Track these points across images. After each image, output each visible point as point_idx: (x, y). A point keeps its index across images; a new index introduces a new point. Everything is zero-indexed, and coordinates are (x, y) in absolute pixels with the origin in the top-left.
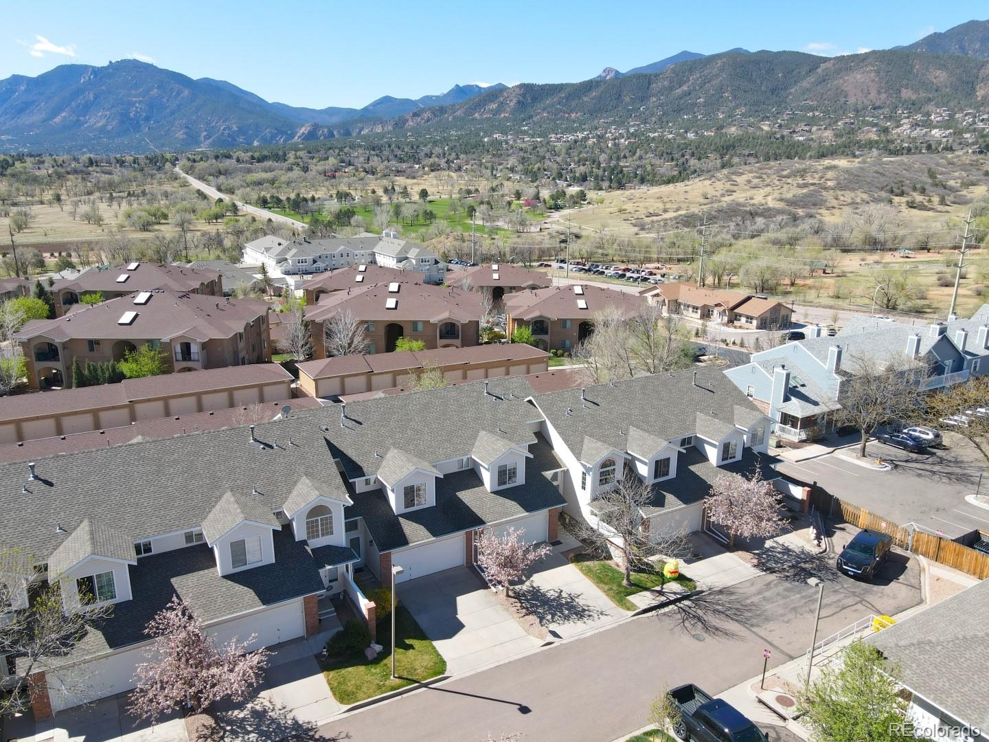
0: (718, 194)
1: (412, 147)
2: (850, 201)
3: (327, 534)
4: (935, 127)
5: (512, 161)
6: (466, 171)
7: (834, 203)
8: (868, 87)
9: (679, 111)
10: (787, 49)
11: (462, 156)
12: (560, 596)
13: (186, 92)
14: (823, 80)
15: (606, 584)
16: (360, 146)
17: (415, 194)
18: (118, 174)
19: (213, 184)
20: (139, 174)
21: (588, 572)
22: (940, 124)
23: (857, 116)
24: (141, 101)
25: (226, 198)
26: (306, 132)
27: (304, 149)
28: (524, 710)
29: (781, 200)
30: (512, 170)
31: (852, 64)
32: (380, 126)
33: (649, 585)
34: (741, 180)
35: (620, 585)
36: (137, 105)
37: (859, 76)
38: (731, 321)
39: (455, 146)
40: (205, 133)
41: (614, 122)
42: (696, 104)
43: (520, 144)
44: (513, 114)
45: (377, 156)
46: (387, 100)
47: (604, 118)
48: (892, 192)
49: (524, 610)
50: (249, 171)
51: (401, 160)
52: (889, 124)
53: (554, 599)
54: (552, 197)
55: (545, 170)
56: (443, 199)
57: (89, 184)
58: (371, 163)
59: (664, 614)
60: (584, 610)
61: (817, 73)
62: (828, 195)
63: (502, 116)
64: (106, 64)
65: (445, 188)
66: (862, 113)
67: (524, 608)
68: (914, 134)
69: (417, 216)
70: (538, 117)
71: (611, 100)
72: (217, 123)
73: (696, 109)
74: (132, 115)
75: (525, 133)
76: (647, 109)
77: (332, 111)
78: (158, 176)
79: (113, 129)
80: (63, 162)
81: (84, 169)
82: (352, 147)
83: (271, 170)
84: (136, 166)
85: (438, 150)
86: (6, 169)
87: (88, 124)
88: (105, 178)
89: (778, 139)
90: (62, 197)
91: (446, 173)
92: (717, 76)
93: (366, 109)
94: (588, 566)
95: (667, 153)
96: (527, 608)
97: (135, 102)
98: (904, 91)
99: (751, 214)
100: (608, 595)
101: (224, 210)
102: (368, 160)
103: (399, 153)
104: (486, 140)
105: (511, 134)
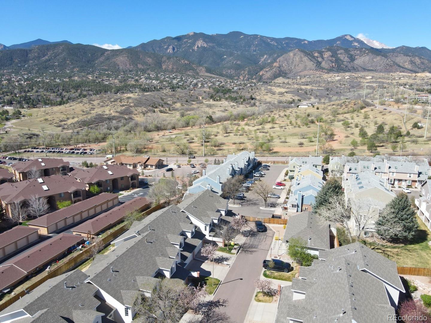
0: (88, 110)
2: (141, 111)
4: (153, 80)
7: (136, 112)
8: (126, 63)
9: (46, 68)
10: (90, 44)
14: (108, 59)
22: (154, 78)
23: (124, 74)
28: (241, 279)
29: (117, 112)
31: (118, 53)
33: (232, 248)
34: (95, 103)
37: (121, 58)
38: (145, 168)
41: (13, 72)
42: (54, 65)
47: (6, 70)
48: (153, 107)
52: (137, 78)
59: (240, 253)
60: (227, 258)
61: (105, 56)
62: (133, 109)
66: (126, 73)
68: (148, 82)
71: (8, 61)
73: (55, 67)
76: (29, 66)
89: (97, 83)
92: (61, 53)
95: (50, 89)
98: (139, 65)
99: (108, 119)
100: (227, 253)
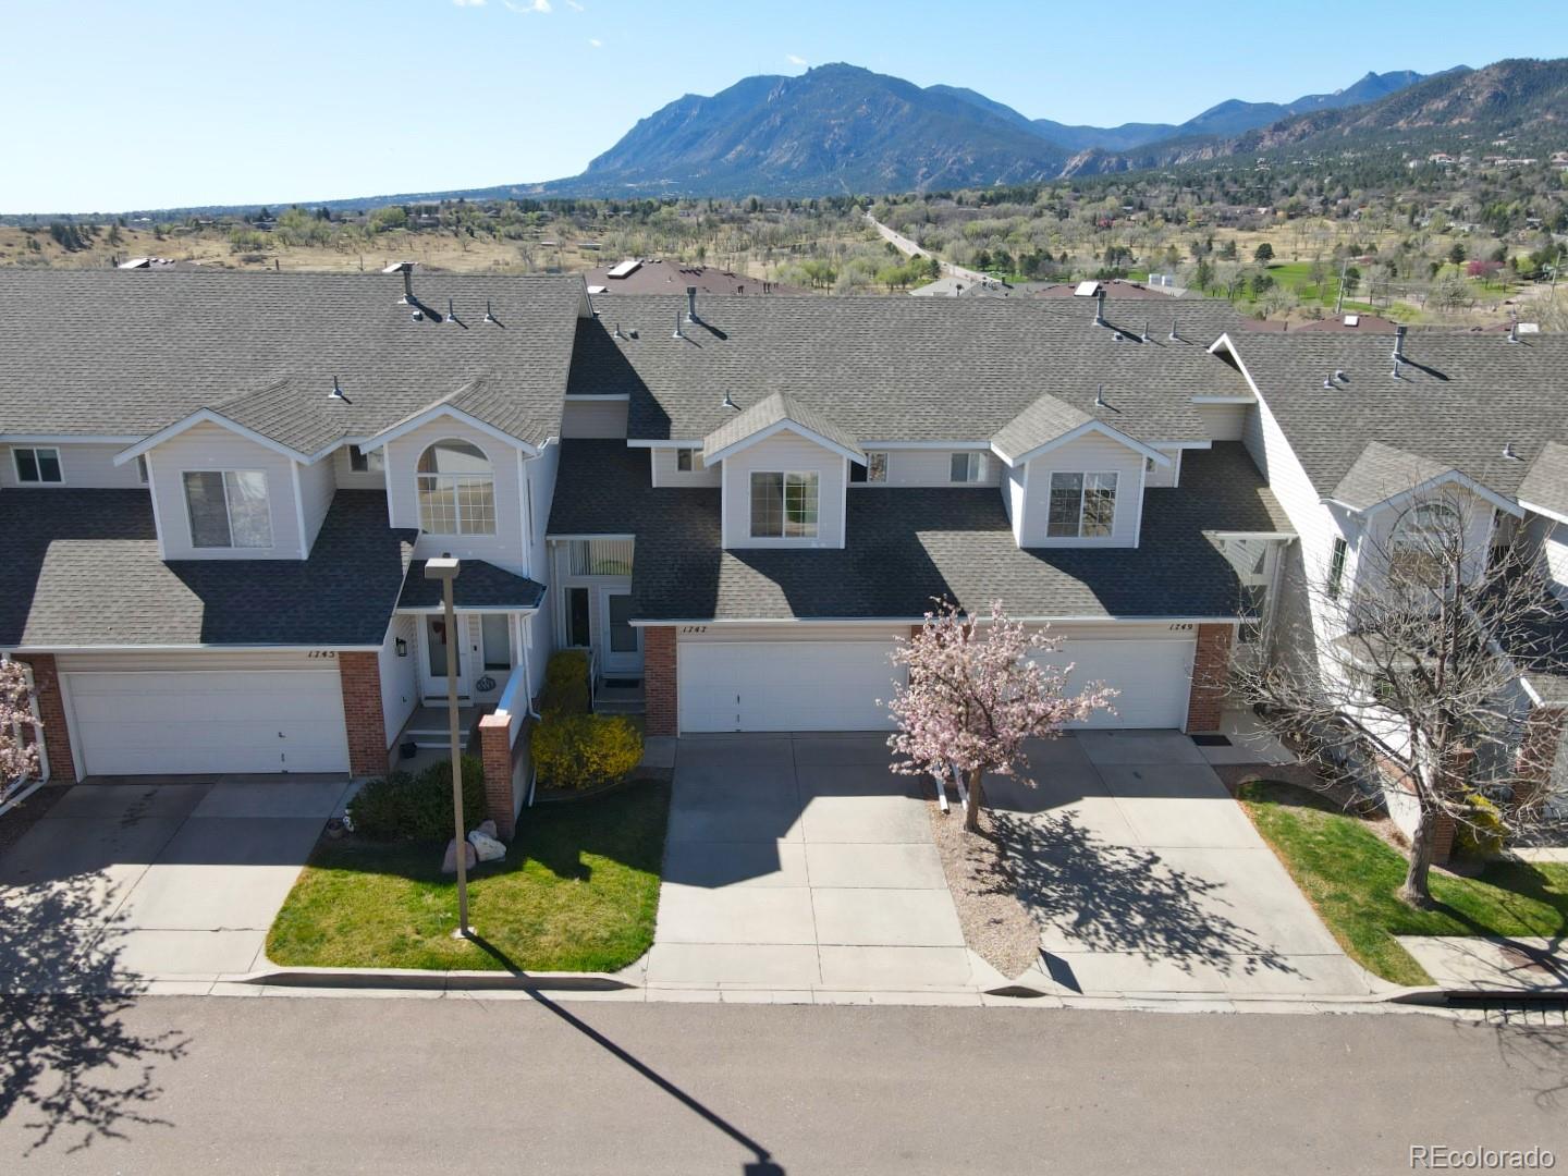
1: (1261, 180)
3: (478, 529)
5: (1456, 200)
6: (1359, 218)
11: (1355, 192)
12: (1142, 872)
13: (907, 108)
15: (1328, 877)
16: (1166, 180)
17: (1248, 255)
18: (786, 220)
19: (914, 235)
20: (813, 222)
21: (1280, 836)
24: (841, 124)
25: (927, 256)
26: (1080, 165)
27: (1069, 187)
30: (1457, 214)
32: (1210, 150)
33: (1504, 923)
35: (1382, 894)
36: (836, 130)
39: (1345, 176)
40: (925, 169)
43: (1483, 169)
44: (1479, 119)
45: (1193, 193)
46: (1232, 107)
49: (998, 878)
50: (973, 217)
51: (1235, 201)
53: (1117, 875)
54: (1534, 258)
55: (1529, 215)
56: (1301, 263)
57: (745, 237)
58: (1180, 205)
59: (1530, 1032)
60: (1206, 931)
63: (1456, 122)
64: (803, 72)
65: (1310, 246)
67: (1002, 871)
69: (1241, 285)
70: (1534, 122)
72: (943, 153)
74: (827, 146)
75: (1500, 151)
77: (1130, 130)
78: (839, 225)
79: (798, 167)
80: (720, 206)
81: (745, 216)
82: (1152, 182)
83: (1006, 215)
84: (812, 211)
85: (1311, 183)
86: (648, 215)
87: (768, 161)
88: (767, 227)
90: (708, 254)
91: (1318, 221)
93: (1190, 124)
94: (1287, 817)
96: (1012, 876)
97: (834, 126)
100: (1323, 913)
101: (919, 272)
102: (1175, 200)
103: (1233, 188)
104: (1412, 165)
105: (1468, 154)
